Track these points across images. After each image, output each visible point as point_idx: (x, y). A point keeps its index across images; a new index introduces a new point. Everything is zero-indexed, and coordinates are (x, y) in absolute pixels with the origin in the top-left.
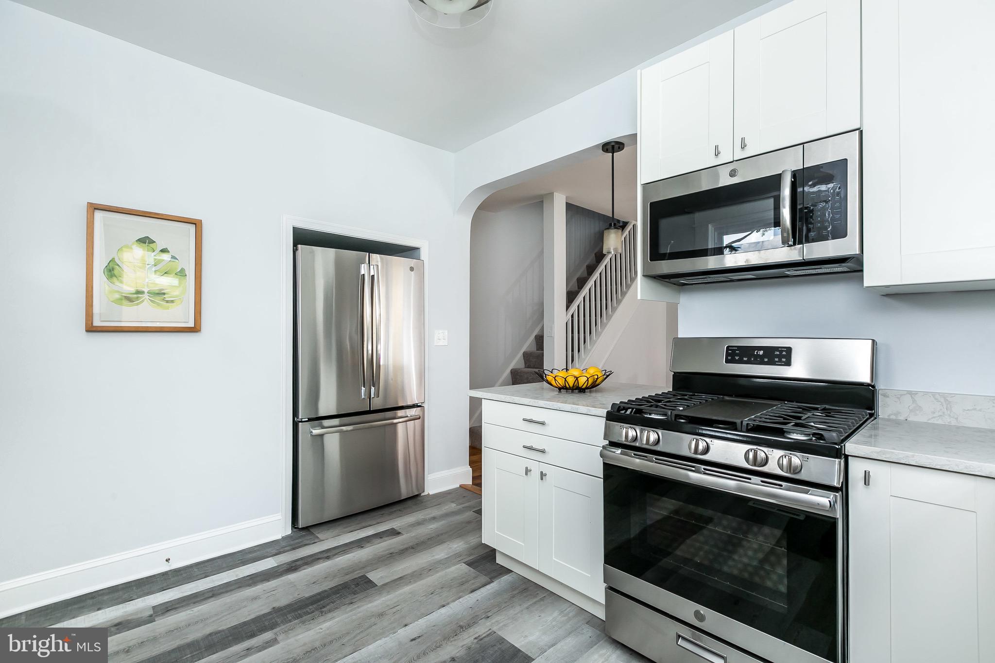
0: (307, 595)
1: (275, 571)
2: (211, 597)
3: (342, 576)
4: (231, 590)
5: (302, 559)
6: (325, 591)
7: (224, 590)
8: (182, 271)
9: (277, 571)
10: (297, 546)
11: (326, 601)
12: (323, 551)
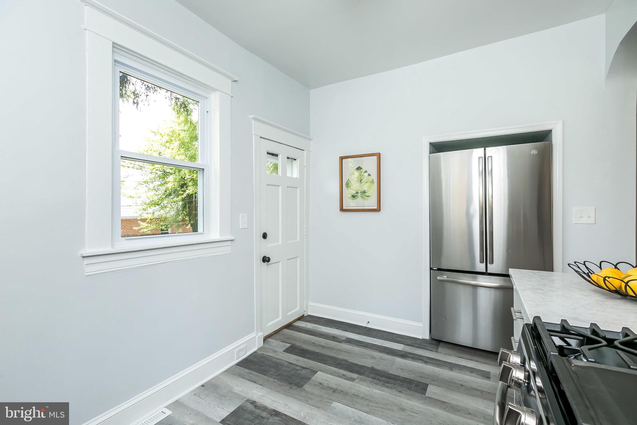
0: (390, 372)
1: (396, 352)
2: (364, 346)
3: (417, 376)
4: (372, 349)
5: (414, 354)
6: (400, 377)
7: (370, 347)
8: (373, 180)
9: (397, 353)
10: (422, 347)
11: (393, 381)
12: (429, 358)
